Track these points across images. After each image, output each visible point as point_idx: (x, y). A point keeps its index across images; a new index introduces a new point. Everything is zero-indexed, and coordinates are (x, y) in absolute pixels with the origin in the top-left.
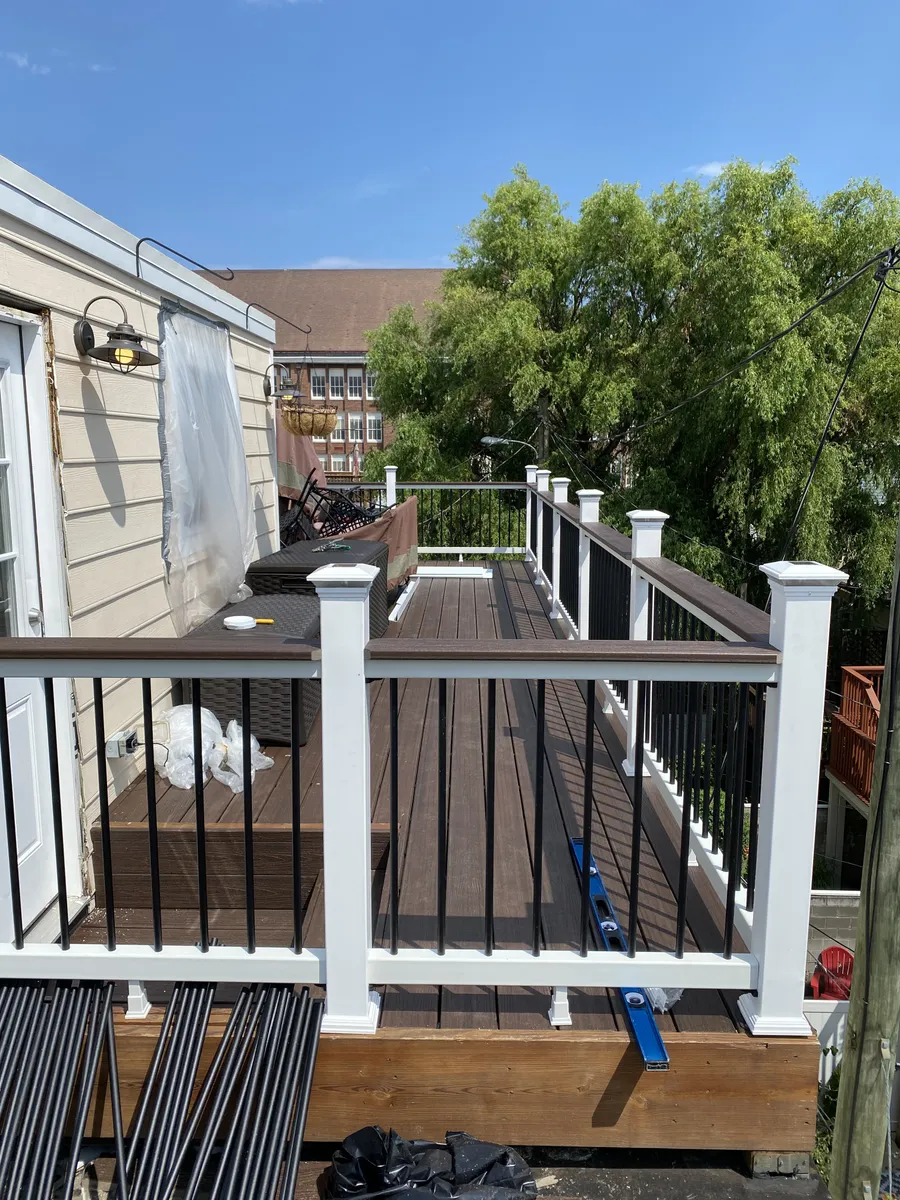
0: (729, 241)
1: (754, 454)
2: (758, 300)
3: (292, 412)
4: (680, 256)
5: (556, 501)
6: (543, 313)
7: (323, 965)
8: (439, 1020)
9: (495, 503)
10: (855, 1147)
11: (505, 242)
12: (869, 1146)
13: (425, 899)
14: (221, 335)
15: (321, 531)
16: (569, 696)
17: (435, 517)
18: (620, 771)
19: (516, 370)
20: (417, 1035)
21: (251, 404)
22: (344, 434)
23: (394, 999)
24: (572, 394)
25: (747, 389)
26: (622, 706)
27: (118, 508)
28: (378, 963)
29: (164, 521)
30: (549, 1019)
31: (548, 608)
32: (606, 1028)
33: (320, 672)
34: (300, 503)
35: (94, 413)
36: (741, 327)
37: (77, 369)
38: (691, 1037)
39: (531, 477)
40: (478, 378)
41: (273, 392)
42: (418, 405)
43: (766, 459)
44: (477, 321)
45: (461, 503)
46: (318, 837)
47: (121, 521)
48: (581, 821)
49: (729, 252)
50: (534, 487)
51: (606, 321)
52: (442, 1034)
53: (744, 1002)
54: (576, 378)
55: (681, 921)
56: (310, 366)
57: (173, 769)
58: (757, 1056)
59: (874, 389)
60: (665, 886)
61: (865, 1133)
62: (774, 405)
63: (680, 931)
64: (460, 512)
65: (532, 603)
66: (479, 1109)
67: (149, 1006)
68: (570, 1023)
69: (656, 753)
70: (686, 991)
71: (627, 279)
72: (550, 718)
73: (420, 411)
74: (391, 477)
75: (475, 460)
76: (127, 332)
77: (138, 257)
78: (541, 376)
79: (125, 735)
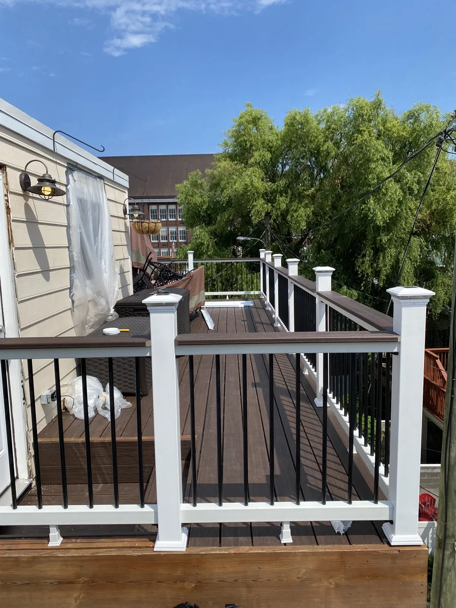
0: (357, 136)
1: (375, 242)
2: (373, 165)
3: (138, 222)
4: (334, 143)
5: (275, 266)
6: (266, 174)
7: (156, 513)
8: (220, 542)
9: (244, 270)
10: (442, 600)
11: (245, 139)
12: (449, 599)
13: (212, 475)
14: (100, 183)
15: (155, 285)
16: (285, 366)
17: (214, 278)
18: (313, 404)
19: (253, 202)
20: (208, 550)
21: (117, 219)
22: (167, 238)
23: (195, 531)
24: (281, 214)
25: (369, 210)
26: (313, 370)
27: (46, 272)
28: (187, 512)
29: (70, 279)
30: (280, 539)
31: (272, 321)
32: (312, 544)
33: (151, 353)
34: (143, 270)
35: (31, 222)
36: (366, 178)
37: (22, 198)
38: (358, 548)
39: (262, 255)
40: (234, 207)
41: (128, 213)
42: (204, 221)
43: (381, 245)
44: (233, 178)
45: (226, 270)
46: (152, 444)
47: (47, 278)
48: (294, 431)
49: (358, 142)
50: (264, 260)
51: (297, 177)
52: (222, 550)
53: (386, 527)
54: (283, 206)
55: (350, 484)
56: (149, 204)
57: (77, 410)
58: (393, 557)
59: (434, 207)
60: (339, 464)
61: (448, 593)
62: (383, 218)
63: (350, 489)
64: (226, 275)
65: (265, 319)
66: (243, 591)
67: (61, 539)
68: (292, 541)
69: (332, 394)
70: (354, 522)
71: (307, 156)
72: (276, 378)
73: (205, 224)
74: (191, 257)
75: (234, 249)
76: (48, 178)
77: (54, 141)
78: (266, 206)
79: (50, 392)
